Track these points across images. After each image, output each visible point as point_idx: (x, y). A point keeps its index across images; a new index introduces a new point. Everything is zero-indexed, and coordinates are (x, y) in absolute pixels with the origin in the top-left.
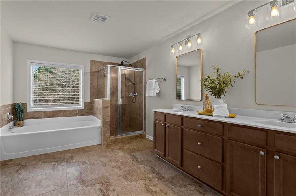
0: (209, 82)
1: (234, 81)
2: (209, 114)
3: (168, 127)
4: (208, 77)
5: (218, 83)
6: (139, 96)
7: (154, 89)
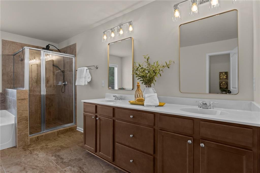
0: (140, 71)
1: (162, 70)
2: (141, 103)
3: (99, 120)
4: (140, 65)
5: (148, 72)
6: (69, 85)
7: (85, 78)
